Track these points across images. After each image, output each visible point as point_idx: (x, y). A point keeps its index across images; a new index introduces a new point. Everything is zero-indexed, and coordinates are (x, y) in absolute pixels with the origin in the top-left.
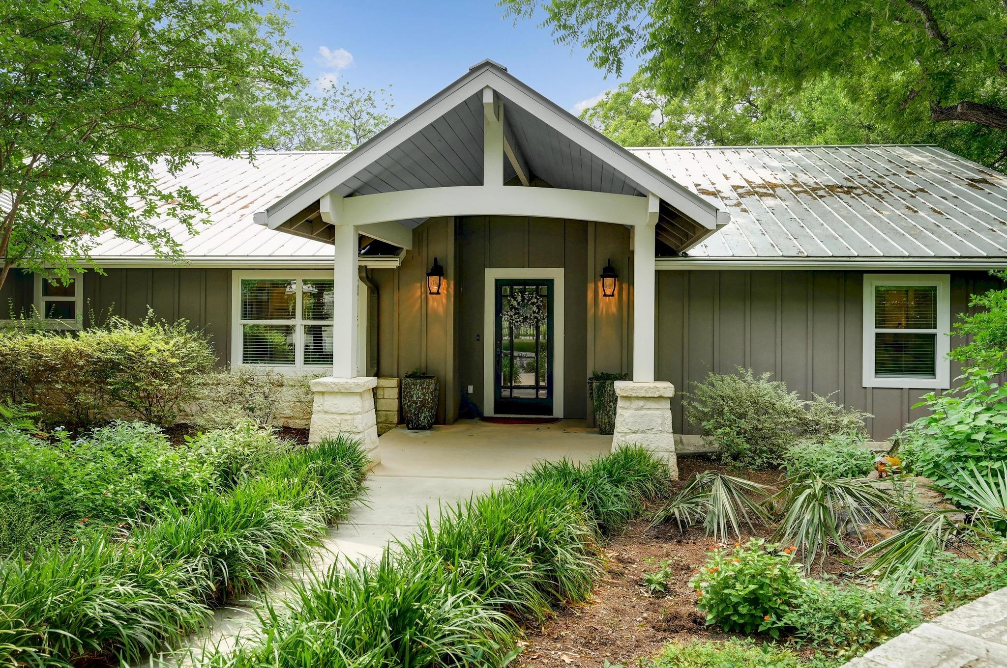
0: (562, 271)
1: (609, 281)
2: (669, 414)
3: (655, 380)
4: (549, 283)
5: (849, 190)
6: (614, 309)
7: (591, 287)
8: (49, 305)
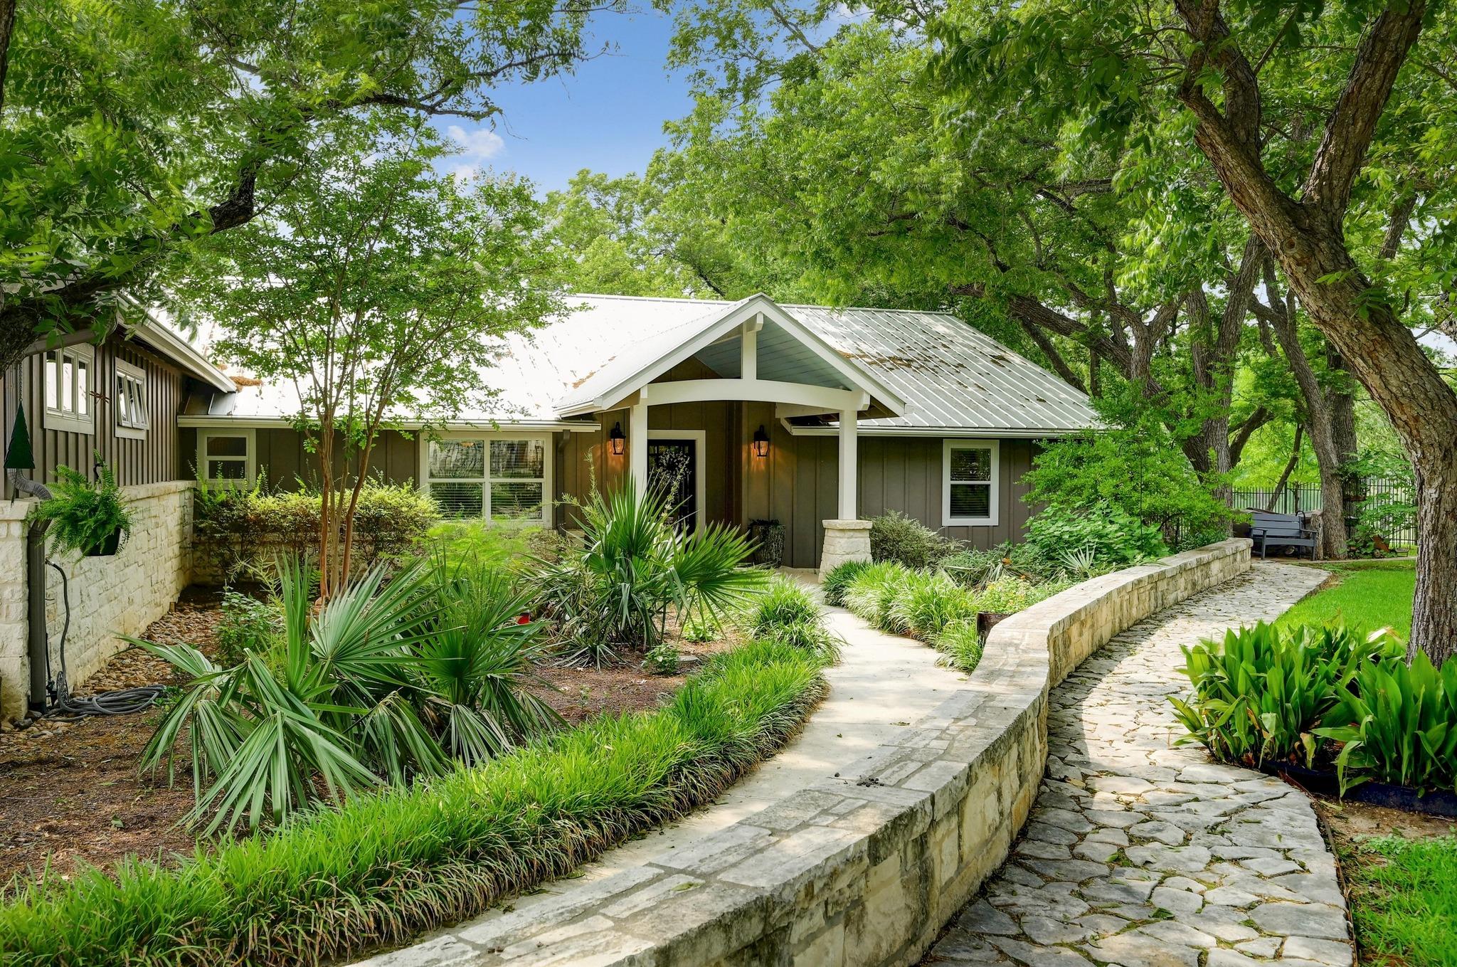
0: (703, 433)
1: (763, 444)
2: (868, 541)
3: (858, 518)
4: (691, 444)
5: (909, 363)
6: (763, 467)
7: (745, 448)
8: (213, 466)
